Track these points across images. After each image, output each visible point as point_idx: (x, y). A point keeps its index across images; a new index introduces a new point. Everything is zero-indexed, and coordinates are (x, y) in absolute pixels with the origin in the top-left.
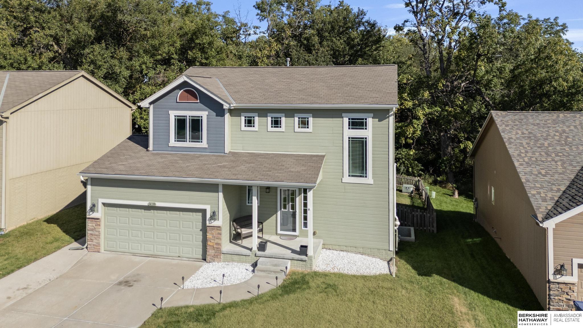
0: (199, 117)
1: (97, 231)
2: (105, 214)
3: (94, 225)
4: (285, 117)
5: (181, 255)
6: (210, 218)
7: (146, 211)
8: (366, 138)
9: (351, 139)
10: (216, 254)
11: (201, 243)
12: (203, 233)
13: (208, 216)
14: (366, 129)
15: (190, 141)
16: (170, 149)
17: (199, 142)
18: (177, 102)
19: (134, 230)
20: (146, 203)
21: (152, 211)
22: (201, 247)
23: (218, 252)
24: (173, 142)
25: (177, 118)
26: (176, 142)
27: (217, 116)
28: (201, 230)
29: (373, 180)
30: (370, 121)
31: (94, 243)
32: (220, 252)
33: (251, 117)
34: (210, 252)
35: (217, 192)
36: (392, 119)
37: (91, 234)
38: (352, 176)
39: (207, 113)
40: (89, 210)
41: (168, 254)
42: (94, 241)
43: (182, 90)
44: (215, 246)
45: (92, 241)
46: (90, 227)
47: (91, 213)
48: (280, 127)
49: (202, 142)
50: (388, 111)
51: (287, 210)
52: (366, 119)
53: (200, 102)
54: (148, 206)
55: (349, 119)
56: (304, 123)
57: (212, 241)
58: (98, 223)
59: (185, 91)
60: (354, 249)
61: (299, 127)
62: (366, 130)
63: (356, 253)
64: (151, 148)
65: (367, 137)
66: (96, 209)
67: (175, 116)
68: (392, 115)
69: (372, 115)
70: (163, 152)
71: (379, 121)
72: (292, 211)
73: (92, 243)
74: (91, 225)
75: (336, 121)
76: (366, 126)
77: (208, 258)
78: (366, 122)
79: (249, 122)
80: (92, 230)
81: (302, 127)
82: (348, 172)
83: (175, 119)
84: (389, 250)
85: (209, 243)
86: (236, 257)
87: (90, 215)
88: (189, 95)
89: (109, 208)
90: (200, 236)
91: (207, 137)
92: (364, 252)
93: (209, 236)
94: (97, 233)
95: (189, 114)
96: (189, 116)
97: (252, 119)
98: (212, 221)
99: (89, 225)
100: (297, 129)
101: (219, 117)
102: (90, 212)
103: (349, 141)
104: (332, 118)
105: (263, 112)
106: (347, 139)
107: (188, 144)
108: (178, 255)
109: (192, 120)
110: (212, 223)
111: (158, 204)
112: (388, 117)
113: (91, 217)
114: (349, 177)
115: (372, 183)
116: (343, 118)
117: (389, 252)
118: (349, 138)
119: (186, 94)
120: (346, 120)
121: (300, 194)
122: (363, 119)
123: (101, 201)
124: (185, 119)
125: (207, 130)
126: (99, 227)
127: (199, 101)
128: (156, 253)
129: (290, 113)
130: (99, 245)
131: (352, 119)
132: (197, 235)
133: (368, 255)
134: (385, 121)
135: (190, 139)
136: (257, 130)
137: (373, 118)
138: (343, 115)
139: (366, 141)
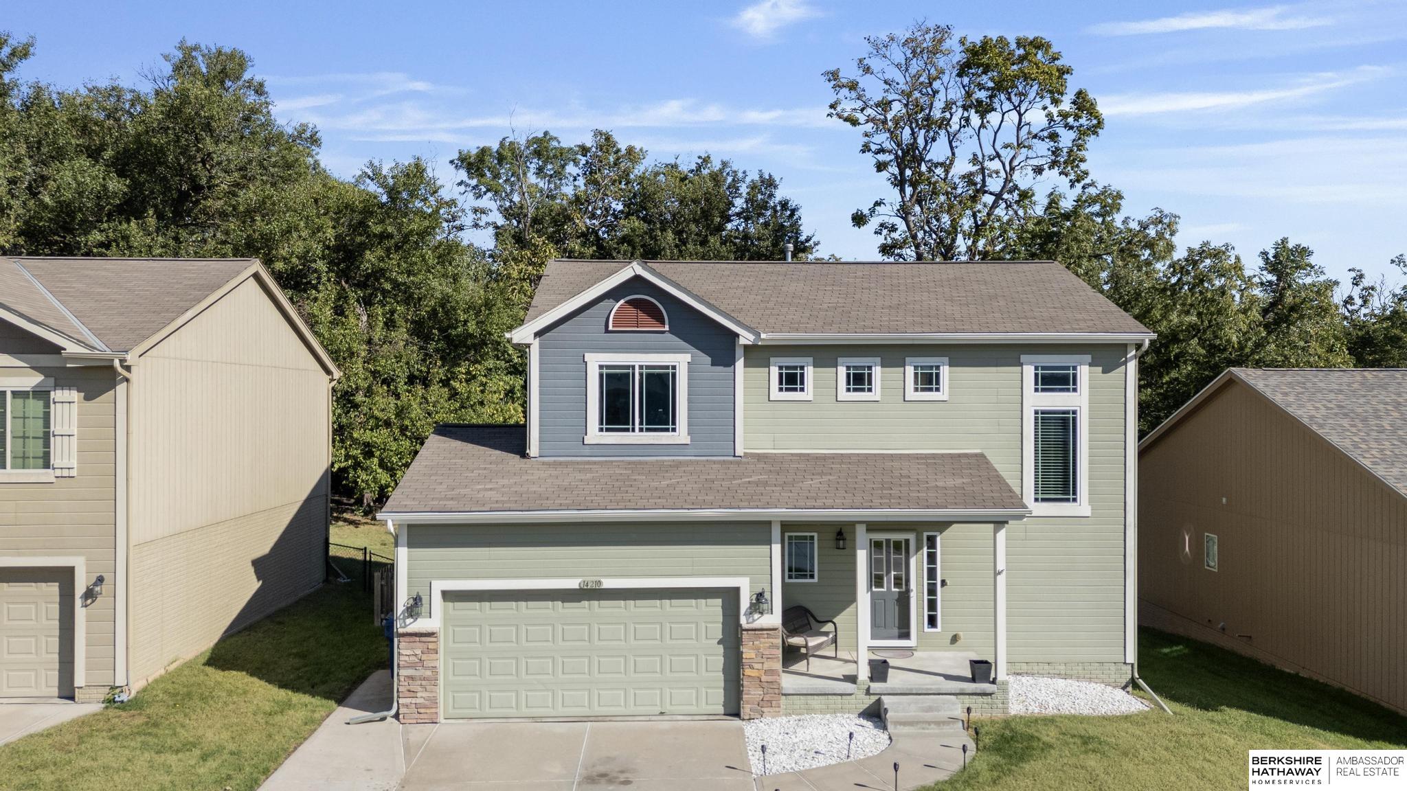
0: (667, 367)
1: (427, 668)
2: (446, 619)
3: (418, 652)
4: (883, 366)
5: (668, 708)
6: (750, 608)
7: (566, 604)
8: (1074, 412)
9: (1040, 415)
10: (767, 698)
11: (721, 675)
12: (724, 649)
13: (745, 604)
14: (1075, 390)
15: (641, 430)
16: (587, 451)
17: (667, 430)
18: (607, 331)
19: (532, 657)
20: (573, 584)
21: (586, 603)
22: (722, 684)
23: (771, 691)
24: (595, 434)
25: (605, 371)
26: (604, 433)
27: (713, 364)
28: (719, 643)
29: (1090, 508)
30: (1084, 373)
31: (419, 701)
32: (777, 691)
33: (795, 368)
34: (751, 693)
35: (769, 543)
36: (1132, 366)
37: (412, 678)
38: (1044, 500)
39: (687, 357)
40: (403, 612)
41: (632, 709)
42: (419, 695)
43: (622, 302)
44: (764, 678)
45: (412, 694)
46: (407, 658)
47: (409, 621)
48: (870, 390)
49: (674, 430)
50: (1122, 348)
51: (884, 590)
52: (1075, 368)
53: (670, 331)
54: (581, 589)
55: (1036, 368)
56: (928, 381)
57: (756, 666)
58: (431, 646)
59: (628, 302)
60: (1046, 667)
61: (916, 390)
62: (1074, 394)
63: (1052, 676)
64: (534, 449)
65: (1078, 409)
66: (425, 609)
67: (601, 367)
68: (1131, 359)
69: (1088, 358)
70: (570, 459)
71: (1104, 372)
72: (897, 590)
73: (414, 701)
74: (409, 652)
75: (1004, 374)
76: (1075, 383)
77: (746, 710)
78: (1075, 376)
79: (792, 380)
80: (412, 666)
81: (923, 390)
82: (1033, 492)
83: (601, 375)
84: (1125, 663)
85: (748, 672)
86: (816, 702)
87: (406, 626)
88: (640, 314)
89: (459, 605)
90: (717, 658)
91: (689, 417)
92: (1068, 672)
93: (748, 653)
94: (428, 673)
95: (639, 360)
96: (641, 367)
97: (799, 371)
98: (756, 616)
99: (404, 652)
100: (911, 394)
101: (720, 368)
102: (404, 619)
103: (1036, 419)
104: (996, 366)
105: (825, 354)
106: (1033, 416)
107: (637, 437)
108: (658, 710)
109: (648, 375)
110: (754, 621)
111: (608, 583)
112: (1125, 363)
113: (410, 629)
114: (1036, 504)
115: (1089, 514)
116: (1021, 365)
117: (1124, 667)
118: (1036, 412)
119: (632, 310)
120: (1029, 371)
121: (919, 548)
122: (1067, 368)
123: (439, 586)
124: (628, 374)
125: (690, 401)
126: (433, 656)
127: (667, 328)
128: (598, 710)
129: (893, 354)
130: (434, 702)
131: (1043, 368)
132: (710, 655)
133: (1078, 678)
134: (1117, 373)
135: (641, 423)
136: (810, 397)
137: (1090, 365)
138: (1023, 358)
139: (1074, 419)
